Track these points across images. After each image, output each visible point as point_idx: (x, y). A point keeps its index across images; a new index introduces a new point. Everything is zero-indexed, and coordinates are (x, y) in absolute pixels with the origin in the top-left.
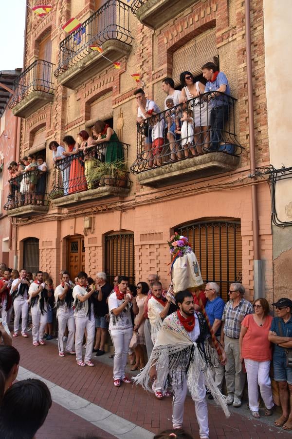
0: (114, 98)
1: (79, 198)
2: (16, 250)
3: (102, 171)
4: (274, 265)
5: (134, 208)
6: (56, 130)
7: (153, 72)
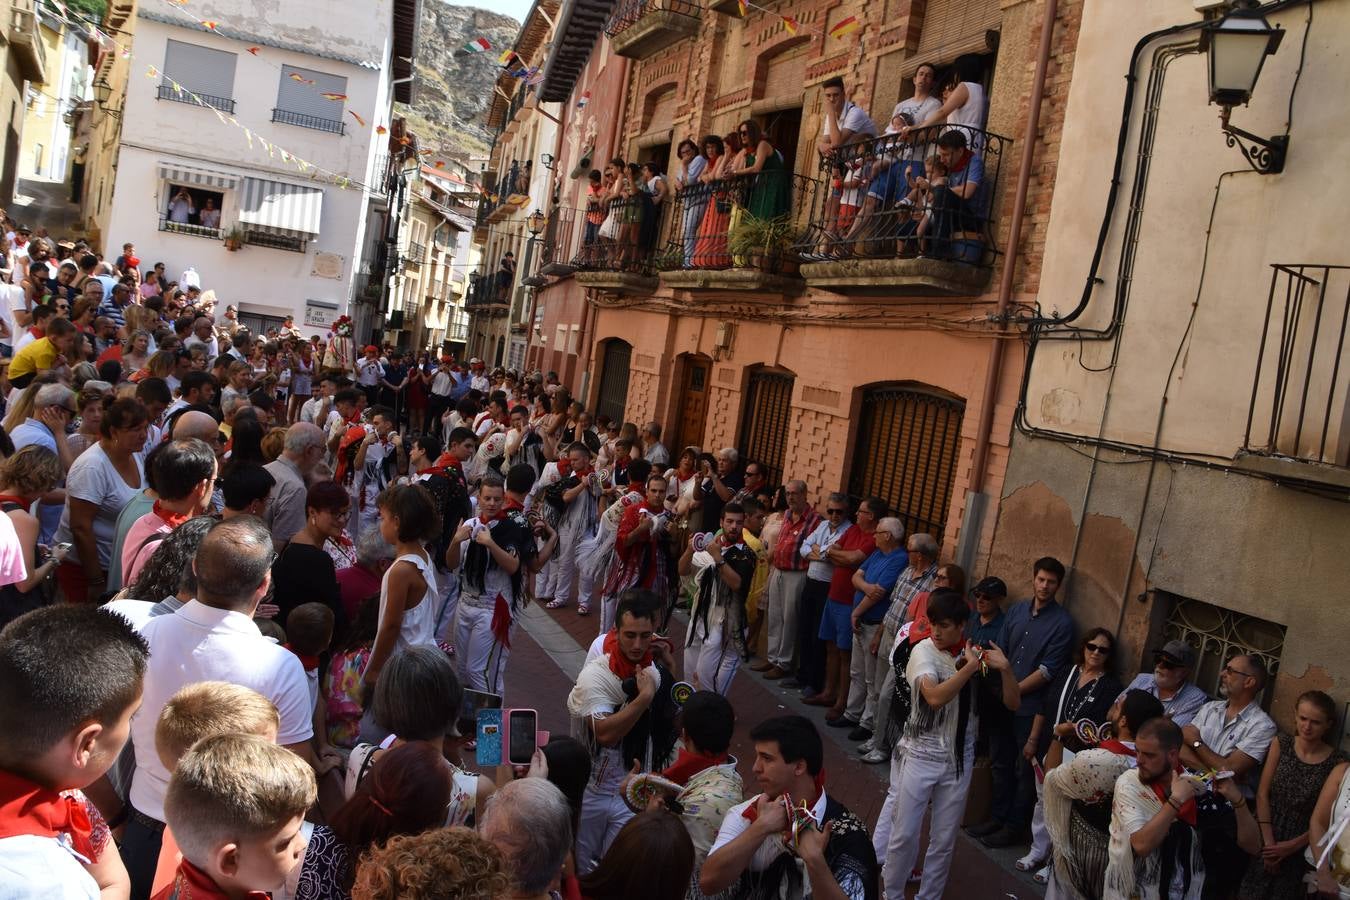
0: (810, 64)
1: (707, 281)
2: (589, 360)
3: (751, 234)
4: (1000, 509)
5: (804, 325)
6: (694, 106)
7: (882, 29)
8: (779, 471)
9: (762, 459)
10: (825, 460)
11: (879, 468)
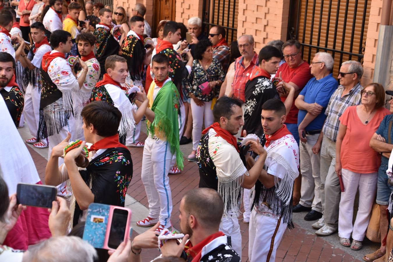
8: (234, 31)
9: (220, 23)
10: (268, 17)
11: (309, 22)
